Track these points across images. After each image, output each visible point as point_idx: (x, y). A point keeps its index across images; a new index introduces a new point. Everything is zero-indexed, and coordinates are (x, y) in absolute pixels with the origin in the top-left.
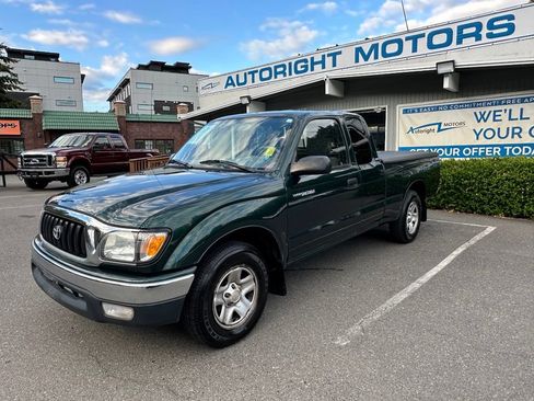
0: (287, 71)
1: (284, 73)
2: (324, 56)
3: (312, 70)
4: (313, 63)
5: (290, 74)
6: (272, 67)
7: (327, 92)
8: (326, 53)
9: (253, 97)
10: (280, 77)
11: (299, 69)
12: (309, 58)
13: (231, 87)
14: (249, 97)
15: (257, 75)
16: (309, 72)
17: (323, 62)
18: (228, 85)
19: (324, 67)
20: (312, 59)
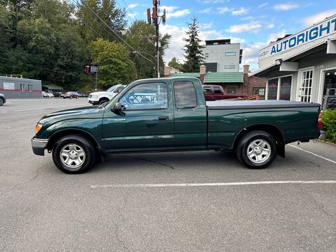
0: (305, 39)
1: (302, 40)
2: (329, 23)
3: (320, 35)
4: (322, 30)
5: (306, 40)
6: (296, 36)
7: (328, 52)
8: (331, 20)
9: (284, 59)
10: (301, 43)
11: (312, 36)
12: (319, 26)
13: (274, 53)
14: (281, 60)
15: (288, 43)
16: (318, 37)
17: (328, 28)
18: (272, 52)
19: (328, 32)
20: (321, 26)
